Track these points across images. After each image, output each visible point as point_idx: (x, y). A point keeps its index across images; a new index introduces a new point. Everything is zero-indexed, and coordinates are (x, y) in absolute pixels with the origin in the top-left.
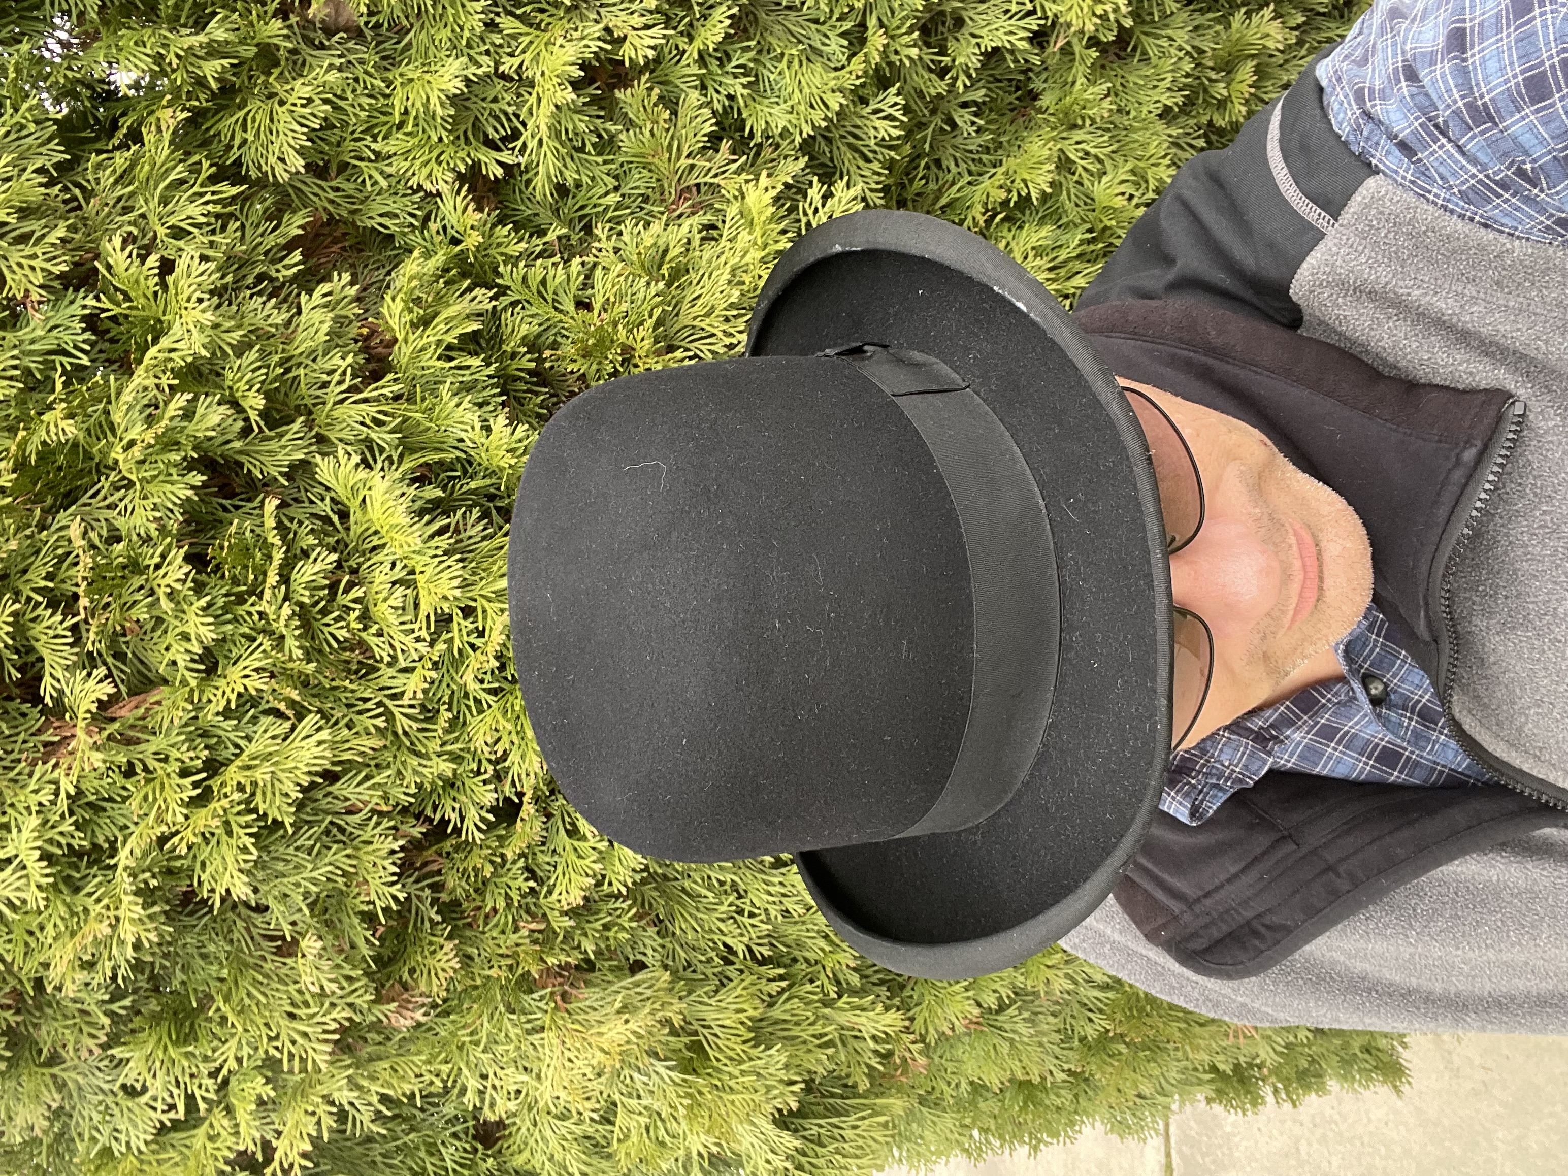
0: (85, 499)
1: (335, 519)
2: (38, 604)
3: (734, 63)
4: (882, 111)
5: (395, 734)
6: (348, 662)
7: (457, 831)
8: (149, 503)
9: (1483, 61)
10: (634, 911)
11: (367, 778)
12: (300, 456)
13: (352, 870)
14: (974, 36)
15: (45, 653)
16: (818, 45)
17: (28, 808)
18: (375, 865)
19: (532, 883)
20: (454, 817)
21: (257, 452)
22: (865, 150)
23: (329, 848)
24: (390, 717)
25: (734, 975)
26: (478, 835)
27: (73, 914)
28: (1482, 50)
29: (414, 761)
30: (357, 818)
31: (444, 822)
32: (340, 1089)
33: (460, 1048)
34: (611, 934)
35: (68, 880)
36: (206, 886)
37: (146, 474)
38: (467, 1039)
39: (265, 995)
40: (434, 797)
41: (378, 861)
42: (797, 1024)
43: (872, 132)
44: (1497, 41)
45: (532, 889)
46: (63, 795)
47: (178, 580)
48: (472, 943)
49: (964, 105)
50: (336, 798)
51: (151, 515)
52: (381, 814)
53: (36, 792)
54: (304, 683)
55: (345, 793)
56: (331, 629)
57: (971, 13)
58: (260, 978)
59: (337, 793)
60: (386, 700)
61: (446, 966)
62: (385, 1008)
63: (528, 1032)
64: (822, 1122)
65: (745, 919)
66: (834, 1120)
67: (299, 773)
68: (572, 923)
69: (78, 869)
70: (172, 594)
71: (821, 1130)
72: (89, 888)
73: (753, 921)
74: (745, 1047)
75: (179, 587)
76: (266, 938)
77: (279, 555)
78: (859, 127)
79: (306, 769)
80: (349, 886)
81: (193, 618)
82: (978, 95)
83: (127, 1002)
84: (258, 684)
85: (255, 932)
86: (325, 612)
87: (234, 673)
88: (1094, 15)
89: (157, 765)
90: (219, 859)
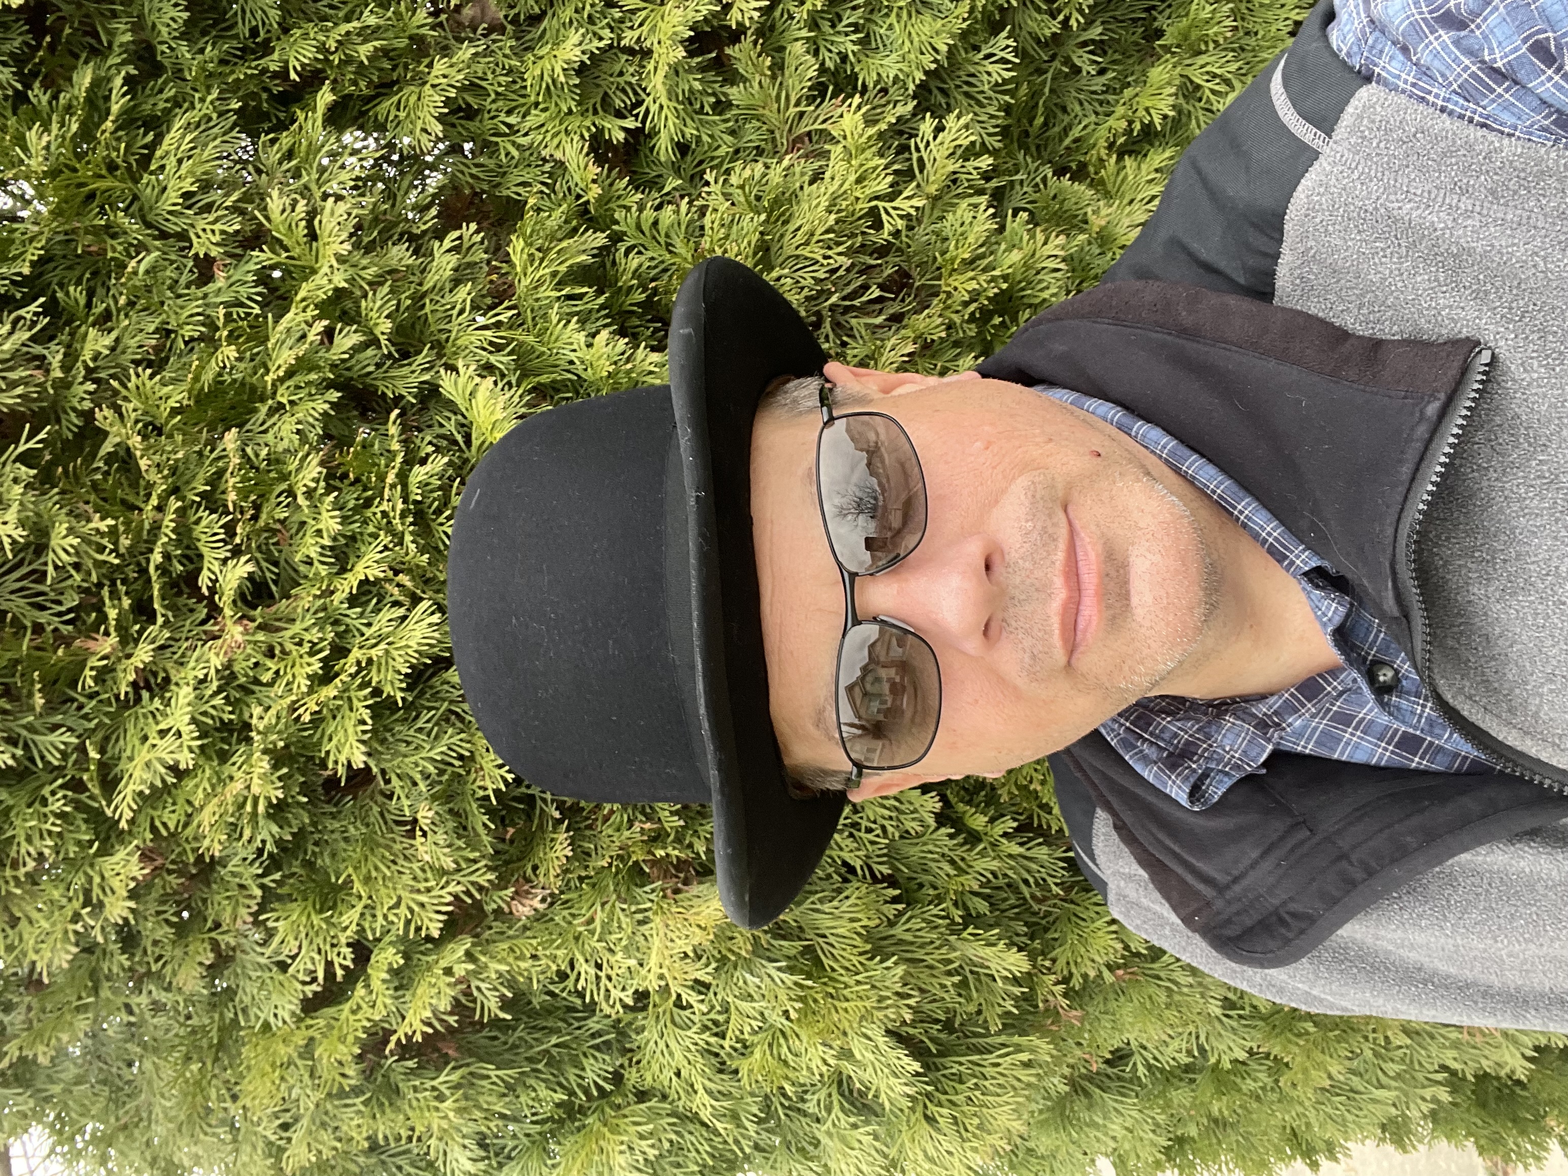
0: (247, 426)
3: (845, 22)
4: (994, 55)
8: (295, 420)
12: (425, 377)
13: (467, 753)
15: (205, 550)
17: (188, 685)
22: (980, 97)
23: (446, 732)
36: (332, 757)
37: (294, 398)
39: (391, 870)
42: (922, 946)
43: (985, 77)
46: (213, 670)
48: (589, 839)
49: (1084, 45)
50: (453, 687)
51: (294, 427)
54: (421, 575)
56: (444, 528)
58: (388, 855)
61: (561, 855)
62: (504, 894)
63: (639, 923)
64: (962, 1059)
65: (862, 834)
66: (975, 1058)
67: (410, 651)
68: (682, 823)
69: (230, 744)
70: (309, 494)
71: (962, 1068)
72: (233, 759)
73: (870, 836)
74: (862, 959)
75: (313, 485)
76: (398, 823)
77: (399, 459)
78: (973, 75)
79: (416, 647)
80: (468, 773)
81: (325, 515)
82: (1095, 32)
83: (277, 876)
84: (375, 573)
85: (388, 817)
86: (439, 512)
87: (359, 566)
89: (293, 648)
90: (342, 732)
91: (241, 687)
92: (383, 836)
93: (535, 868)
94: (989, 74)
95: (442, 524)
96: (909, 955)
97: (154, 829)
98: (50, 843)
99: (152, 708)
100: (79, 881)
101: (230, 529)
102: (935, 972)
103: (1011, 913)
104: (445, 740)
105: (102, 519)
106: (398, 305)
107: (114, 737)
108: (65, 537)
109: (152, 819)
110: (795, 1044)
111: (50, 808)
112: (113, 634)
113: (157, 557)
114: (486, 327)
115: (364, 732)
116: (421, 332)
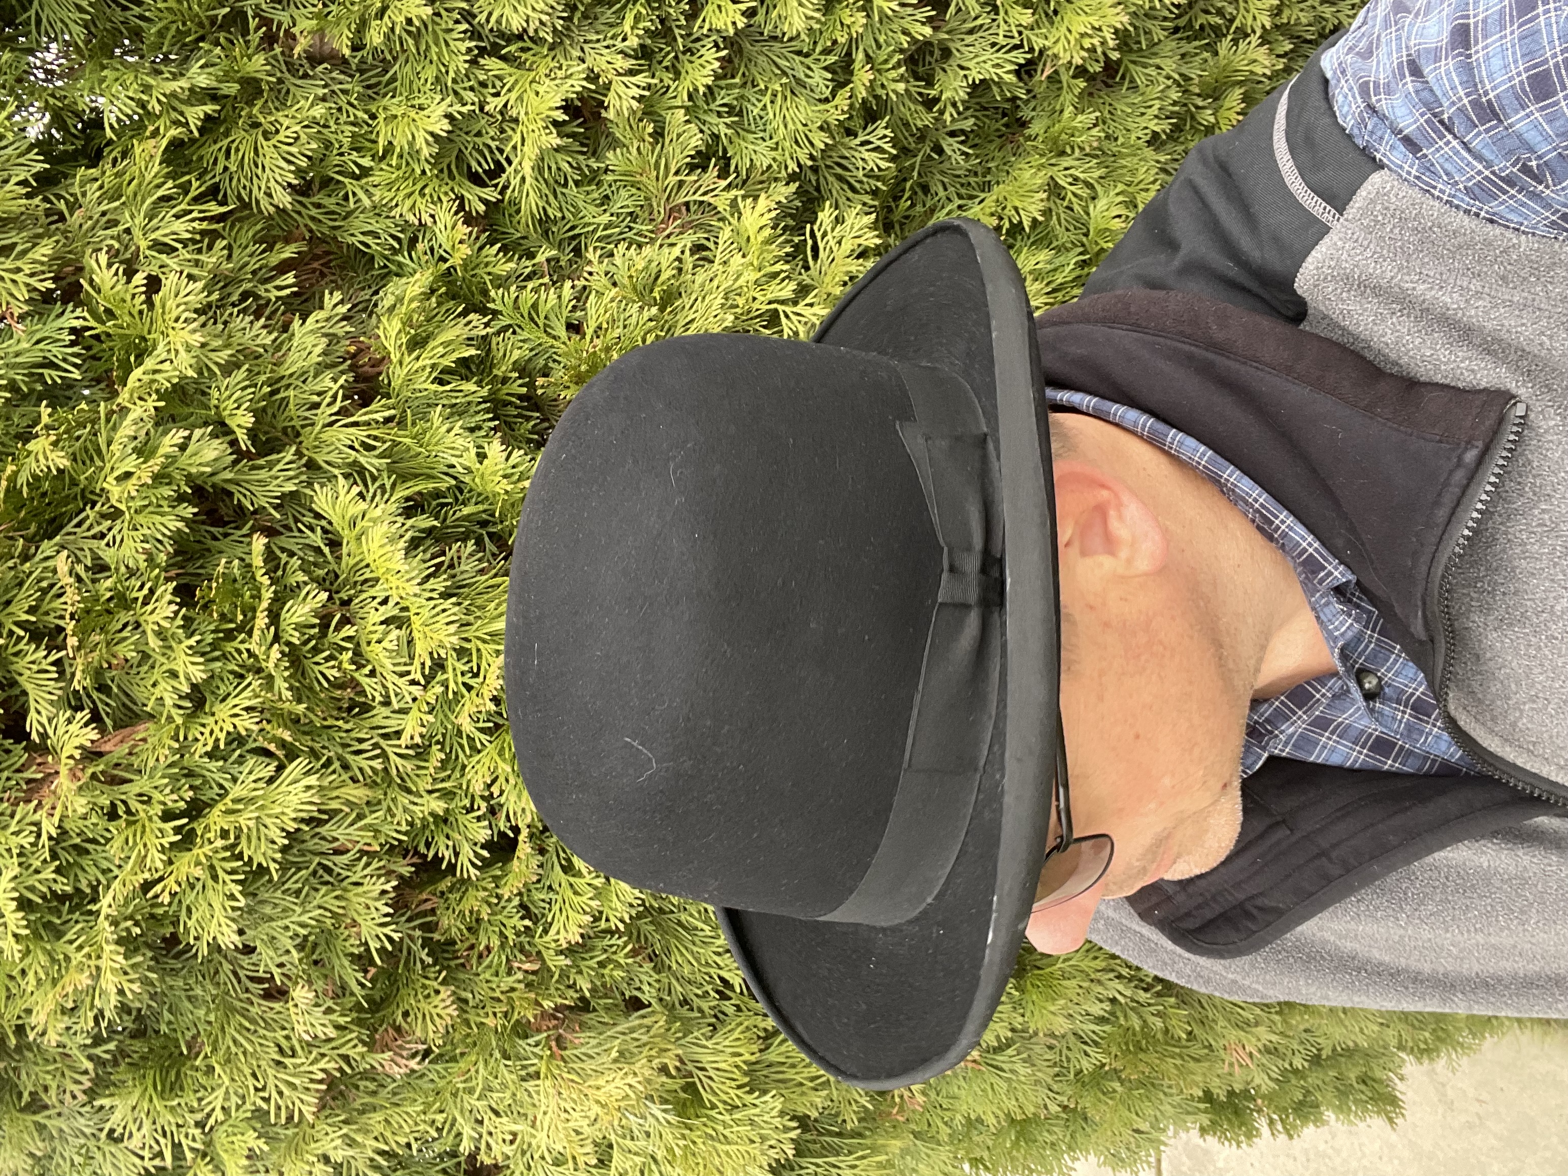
0: (68, 529)
1: (326, 550)
2: (20, 639)
3: (719, 102)
4: (871, 143)
5: (389, 774)
6: (339, 700)
7: (452, 867)
8: (138, 535)
9: (1487, 58)
10: (630, 947)
11: (359, 818)
12: (290, 487)
13: (341, 911)
14: (962, 68)
15: (29, 688)
16: (802, 77)
17: (9, 851)
18: (366, 906)
19: (527, 922)
20: (448, 854)
21: (247, 482)
22: (852, 181)
23: (317, 890)
24: (384, 756)
26: (473, 871)
27: (53, 960)
28: (1486, 47)
29: (405, 799)
30: (345, 859)
31: (438, 860)
33: (455, 1095)
34: (607, 972)
35: (48, 925)
36: (192, 933)
37: (134, 504)
38: (460, 1086)
39: (251, 1042)
40: (427, 833)
41: (370, 903)
43: (860, 164)
44: (1501, 38)
45: (526, 927)
46: (44, 837)
48: (466, 985)
49: (953, 134)
50: (325, 838)
51: (139, 545)
52: (371, 855)
53: (16, 833)
54: (295, 722)
55: (334, 834)
56: (322, 668)
57: (958, 45)
58: (247, 1024)
59: (326, 834)
60: (381, 741)
61: (443, 1013)
62: (379, 1056)
63: (523, 1079)
64: (819, 1161)
67: (286, 819)
68: (568, 962)
69: (60, 916)
70: (160, 631)
71: (818, 1170)
72: (70, 936)
75: (167, 624)
77: (269, 593)
78: (848, 159)
79: (293, 814)
80: (338, 928)
81: (182, 657)
82: (966, 124)
84: (248, 724)
86: (316, 651)
87: (223, 711)
88: (1082, 48)
89: (140, 807)
90: (205, 905)
91: (75, 848)
92: (238, 999)
93: (406, 1016)
94: (864, 160)
95: (318, 665)
104: (318, 899)
114: (355, 424)
115: (234, 909)
116: (274, 416)
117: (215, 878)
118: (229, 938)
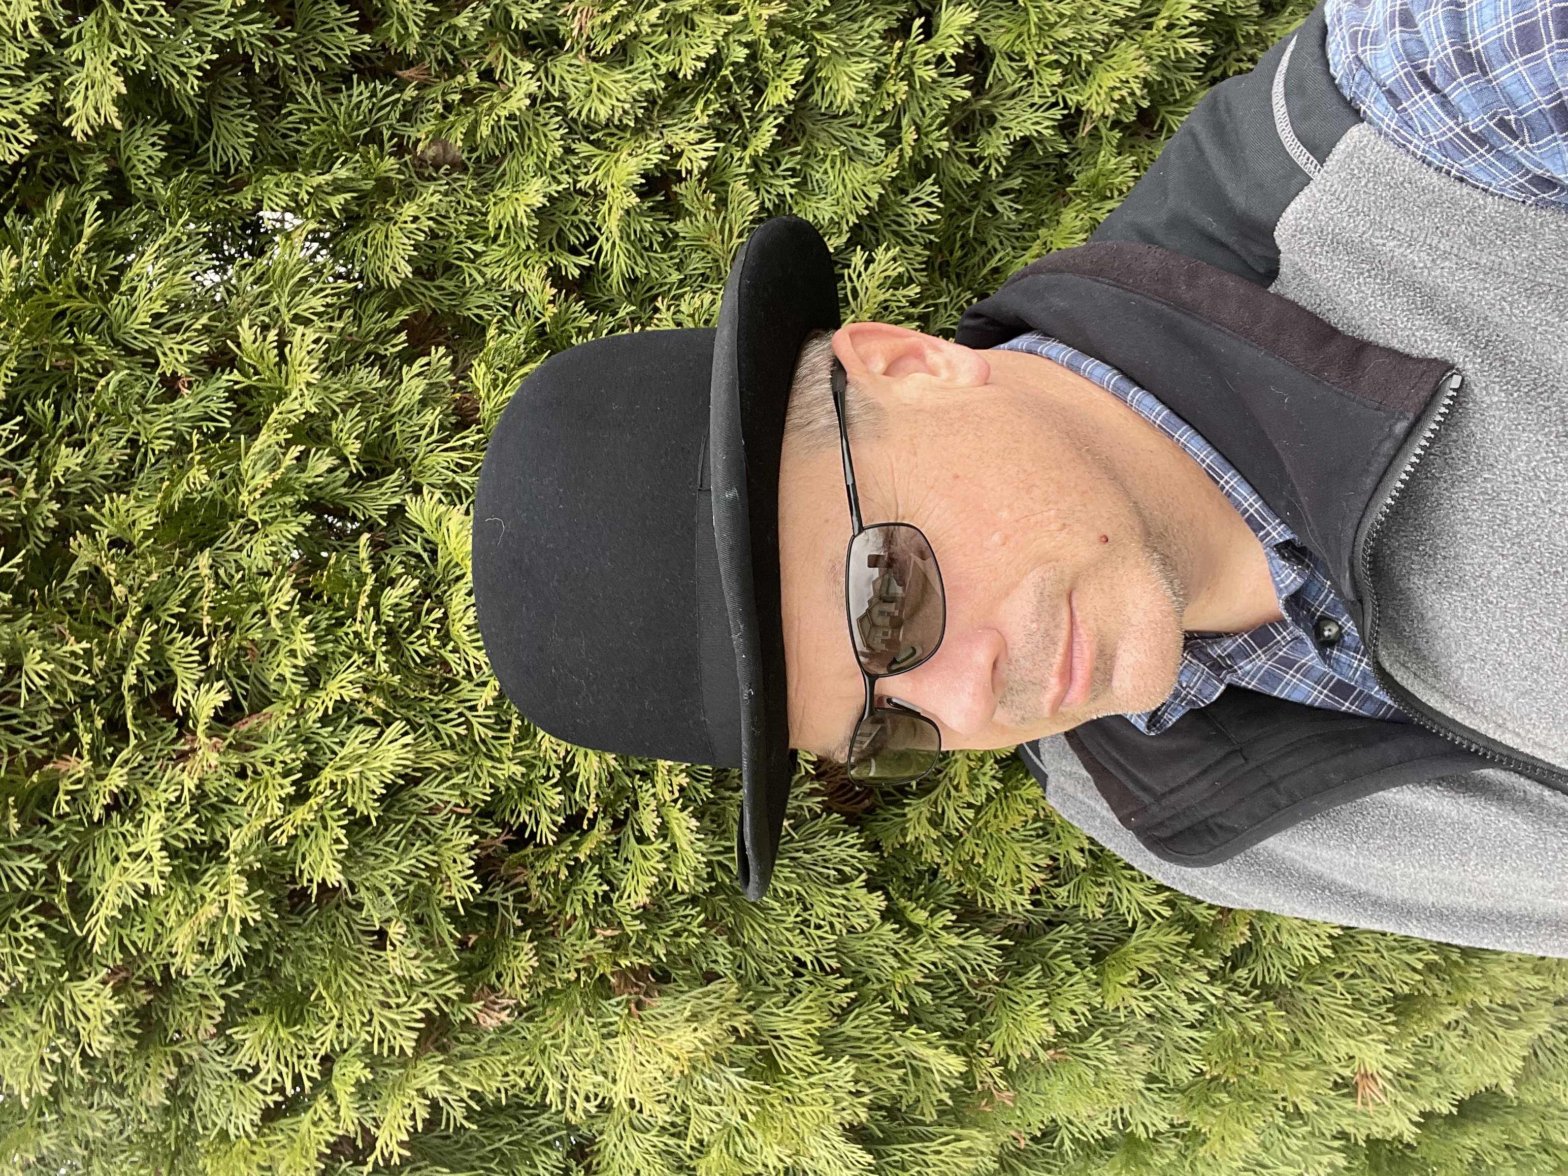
0: (218, 544)
1: (425, 556)
2: (173, 628)
3: (783, 167)
4: (920, 199)
5: (475, 742)
6: (431, 677)
7: (533, 835)
8: (268, 541)
10: (702, 916)
11: (447, 779)
12: (396, 501)
13: (435, 865)
14: (1004, 128)
15: (178, 671)
16: (859, 146)
17: (159, 807)
18: (455, 861)
19: (605, 888)
20: (529, 822)
21: (361, 499)
22: (907, 235)
23: (414, 844)
24: (468, 724)
25: (805, 987)
26: (551, 838)
27: (191, 900)
29: (489, 763)
30: (438, 819)
31: (522, 827)
32: (433, 1083)
33: (543, 1052)
34: (682, 940)
35: (188, 870)
36: (306, 876)
37: (266, 516)
38: (548, 1042)
39: (361, 984)
40: (511, 800)
42: (868, 1042)
43: (913, 219)
45: (605, 893)
46: (186, 794)
47: (287, 604)
48: (553, 949)
49: (1005, 193)
50: (421, 800)
51: (268, 549)
53: (165, 791)
54: (392, 695)
55: (427, 793)
56: (415, 647)
57: (1001, 110)
58: (357, 968)
59: (421, 794)
60: (467, 713)
61: (526, 965)
62: (472, 1006)
63: (605, 1037)
64: (905, 1147)
65: (812, 931)
66: (917, 1145)
67: (384, 772)
68: (643, 927)
69: (199, 863)
70: (281, 615)
71: (905, 1156)
72: (206, 878)
73: (820, 933)
74: (815, 1059)
75: (287, 608)
76: (365, 933)
77: (371, 581)
78: (901, 216)
79: (391, 768)
80: (434, 883)
81: (299, 637)
82: (1016, 183)
83: (240, 987)
84: (352, 693)
85: (355, 927)
86: (410, 631)
87: (333, 686)
88: (1113, 100)
89: (265, 768)
90: (317, 851)
91: (212, 806)
92: (351, 948)
93: (499, 976)
94: (915, 215)
95: (412, 643)
96: (858, 1051)
97: (123, 948)
98: (23, 968)
99: (123, 830)
100: (51, 1006)
101: (204, 649)
102: (882, 1066)
103: (949, 1001)
104: (413, 852)
105: (79, 641)
106: (367, 427)
107: (83, 856)
108: (38, 663)
109: (121, 939)
110: (750, 1141)
111: (22, 933)
112: (87, 757)
113: (130, 678)
114: (453, 449)
115: (339, 851)
116: (388, 450)
117: (325, 828)
118: (335, 877)
